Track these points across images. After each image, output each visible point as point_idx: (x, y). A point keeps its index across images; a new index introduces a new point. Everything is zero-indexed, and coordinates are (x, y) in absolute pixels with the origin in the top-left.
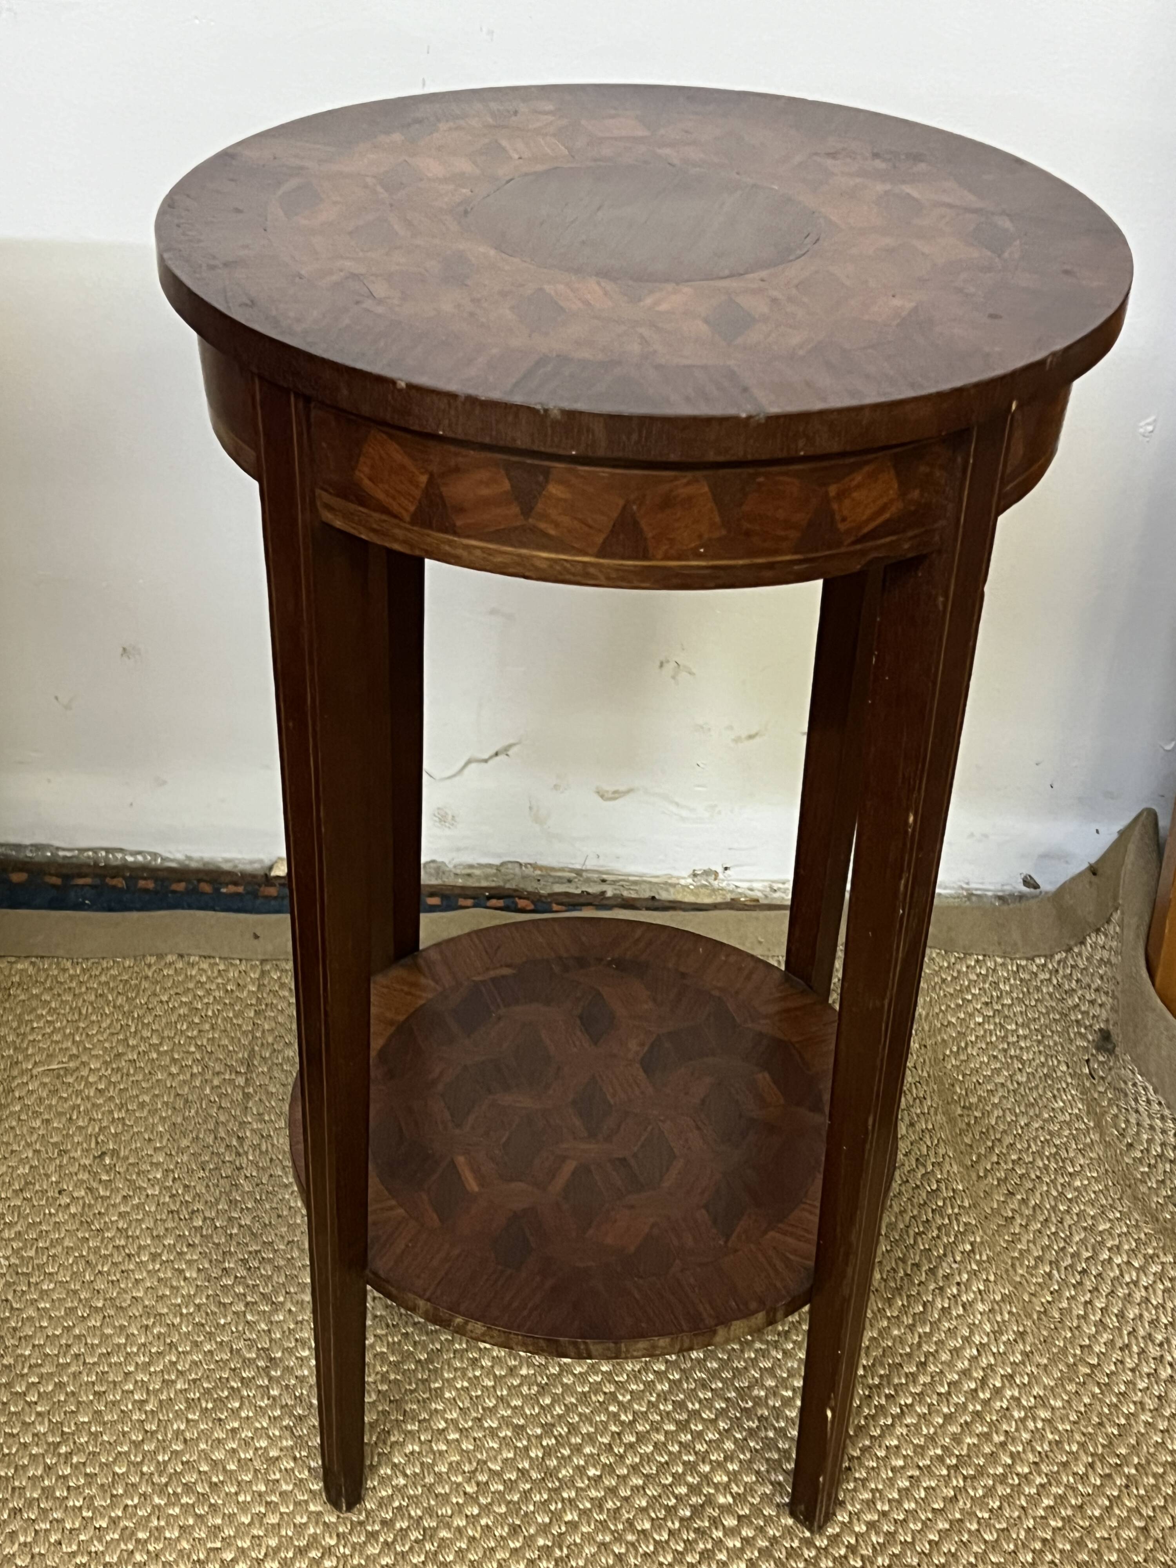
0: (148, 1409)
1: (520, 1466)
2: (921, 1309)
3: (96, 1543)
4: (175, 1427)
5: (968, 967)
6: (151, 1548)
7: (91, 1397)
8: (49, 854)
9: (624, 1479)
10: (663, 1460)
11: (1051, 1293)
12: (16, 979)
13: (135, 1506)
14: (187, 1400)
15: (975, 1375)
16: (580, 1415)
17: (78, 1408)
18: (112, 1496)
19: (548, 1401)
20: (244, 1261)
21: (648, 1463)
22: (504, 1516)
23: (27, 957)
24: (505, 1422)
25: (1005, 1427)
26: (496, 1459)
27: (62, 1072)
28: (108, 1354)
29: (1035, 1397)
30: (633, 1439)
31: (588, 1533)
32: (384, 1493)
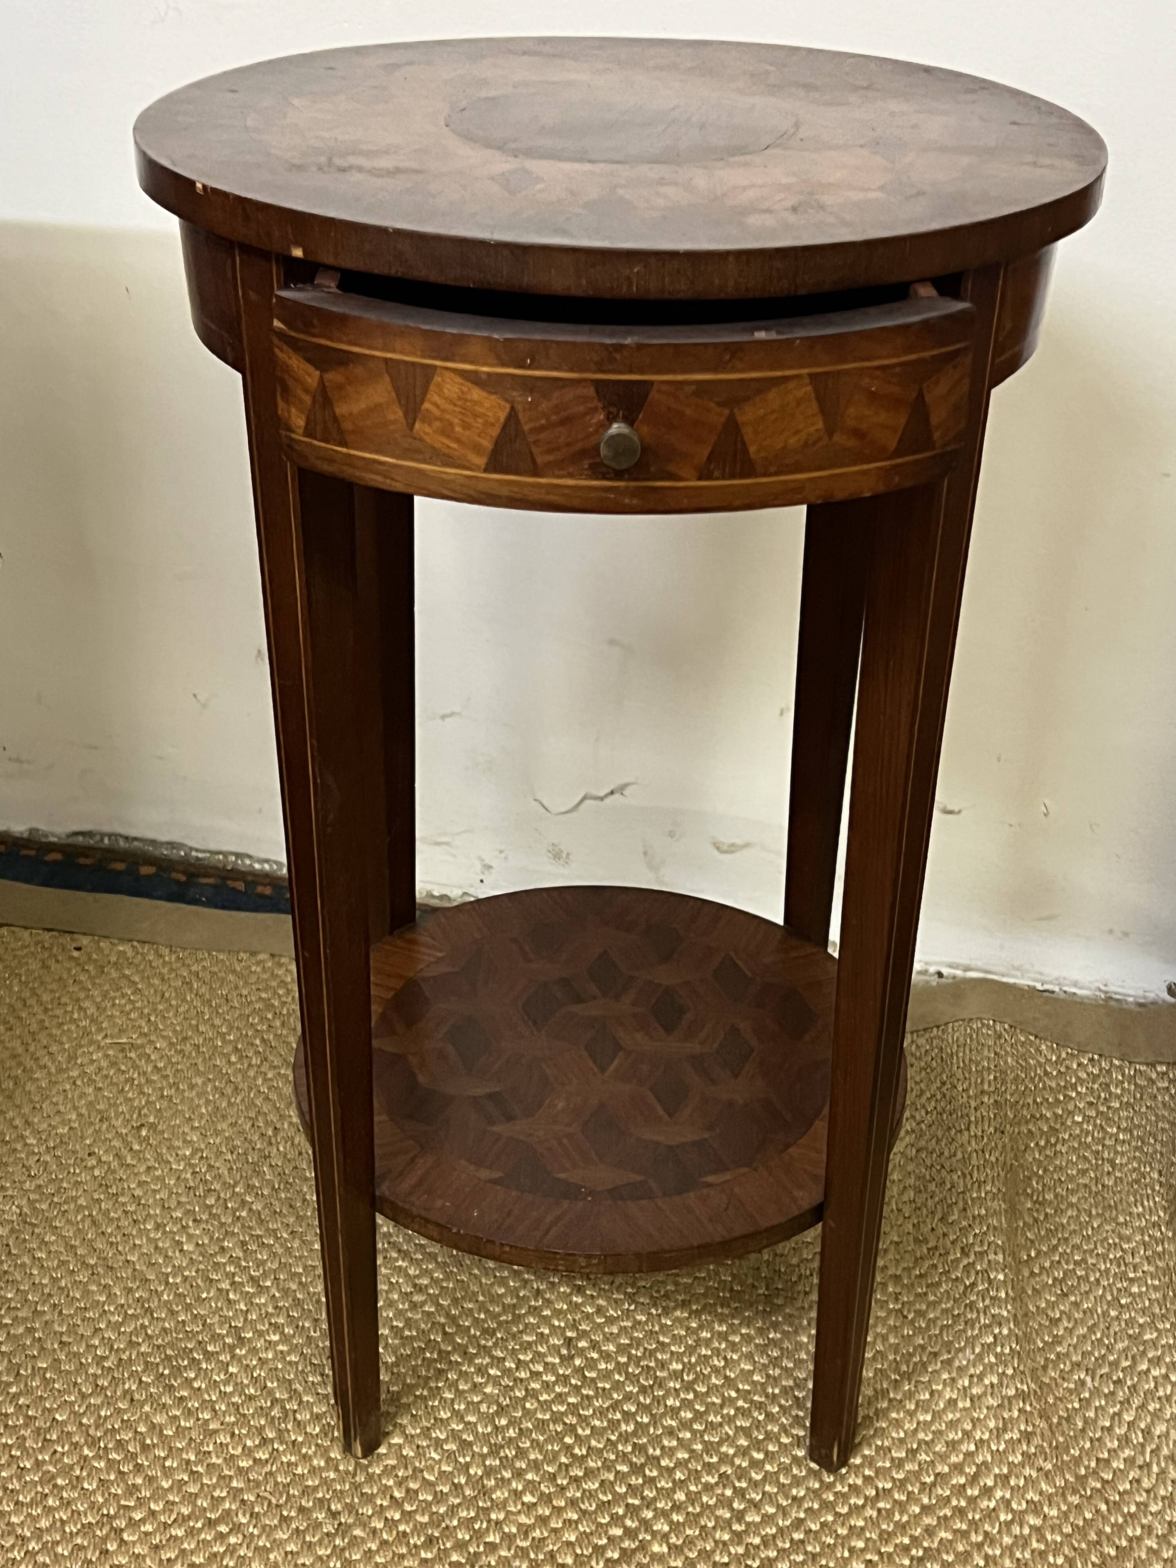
0: (106, 1364)
1: (456, 1481)
2: (927, 1396)
3: (15, 1481)
4: (127, 1386)
5: (1079, 1065)
6: (65, 1495)
7: (56, 1346)
8: (182, 853)
9: (558, 1510)
10: (605, 1499)
11: (1080, 1400)
12: (113, 959)
13: (63, 1454)
14: (146, 1363)
15: (967, 1470)
16: (533, 1441)
17: (39, 1353)
18: (45, 1440)
19: (504, 1422)
20: (243, 1244)
21: (589, 1499)
22: (424, 1526)
23: (130, 940)
24: (454, 1435)
25: (987, 1527)
26: (433, 1470)
27: (127, 1047)
28: (85, 1308)
29: (1027, 1502)
30: (581, 1474)
31: (506, 1557)
32: (310, 1483)
